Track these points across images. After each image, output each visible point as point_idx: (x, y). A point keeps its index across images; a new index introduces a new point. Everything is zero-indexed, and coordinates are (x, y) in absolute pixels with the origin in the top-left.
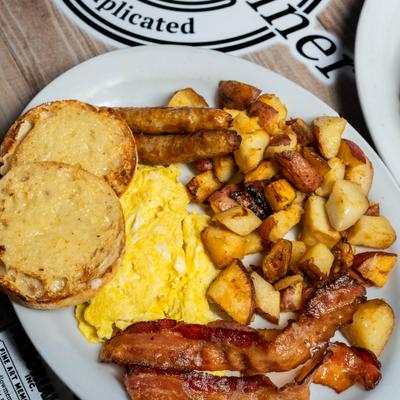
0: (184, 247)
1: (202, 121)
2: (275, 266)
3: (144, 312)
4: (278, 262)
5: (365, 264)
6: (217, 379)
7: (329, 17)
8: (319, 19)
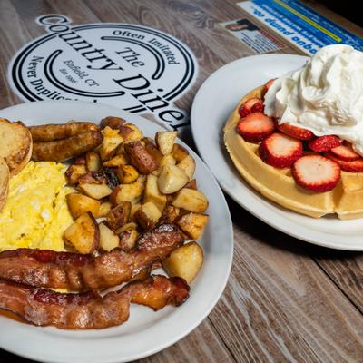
0: (54, 206)
1: (79, 128)
2: (116, 216)
3: (11, 244)
4: (119, 214)
5: (184, 219)
6: (59, 294)
7: (182, 103)
8: (175, 103)
